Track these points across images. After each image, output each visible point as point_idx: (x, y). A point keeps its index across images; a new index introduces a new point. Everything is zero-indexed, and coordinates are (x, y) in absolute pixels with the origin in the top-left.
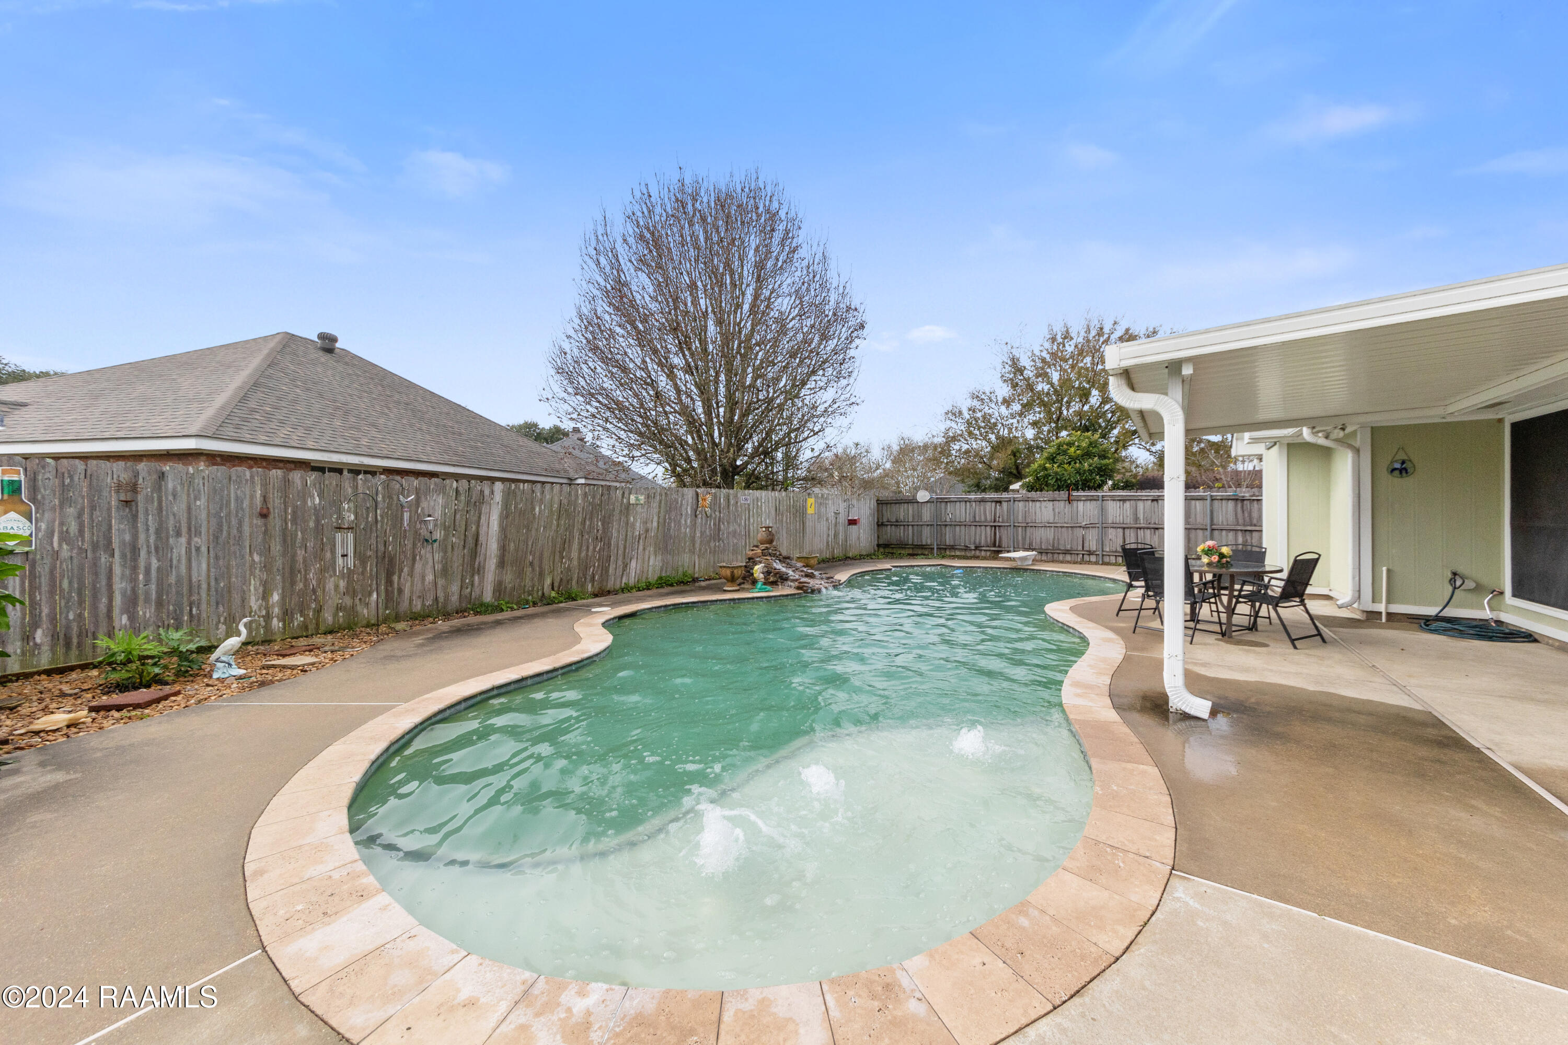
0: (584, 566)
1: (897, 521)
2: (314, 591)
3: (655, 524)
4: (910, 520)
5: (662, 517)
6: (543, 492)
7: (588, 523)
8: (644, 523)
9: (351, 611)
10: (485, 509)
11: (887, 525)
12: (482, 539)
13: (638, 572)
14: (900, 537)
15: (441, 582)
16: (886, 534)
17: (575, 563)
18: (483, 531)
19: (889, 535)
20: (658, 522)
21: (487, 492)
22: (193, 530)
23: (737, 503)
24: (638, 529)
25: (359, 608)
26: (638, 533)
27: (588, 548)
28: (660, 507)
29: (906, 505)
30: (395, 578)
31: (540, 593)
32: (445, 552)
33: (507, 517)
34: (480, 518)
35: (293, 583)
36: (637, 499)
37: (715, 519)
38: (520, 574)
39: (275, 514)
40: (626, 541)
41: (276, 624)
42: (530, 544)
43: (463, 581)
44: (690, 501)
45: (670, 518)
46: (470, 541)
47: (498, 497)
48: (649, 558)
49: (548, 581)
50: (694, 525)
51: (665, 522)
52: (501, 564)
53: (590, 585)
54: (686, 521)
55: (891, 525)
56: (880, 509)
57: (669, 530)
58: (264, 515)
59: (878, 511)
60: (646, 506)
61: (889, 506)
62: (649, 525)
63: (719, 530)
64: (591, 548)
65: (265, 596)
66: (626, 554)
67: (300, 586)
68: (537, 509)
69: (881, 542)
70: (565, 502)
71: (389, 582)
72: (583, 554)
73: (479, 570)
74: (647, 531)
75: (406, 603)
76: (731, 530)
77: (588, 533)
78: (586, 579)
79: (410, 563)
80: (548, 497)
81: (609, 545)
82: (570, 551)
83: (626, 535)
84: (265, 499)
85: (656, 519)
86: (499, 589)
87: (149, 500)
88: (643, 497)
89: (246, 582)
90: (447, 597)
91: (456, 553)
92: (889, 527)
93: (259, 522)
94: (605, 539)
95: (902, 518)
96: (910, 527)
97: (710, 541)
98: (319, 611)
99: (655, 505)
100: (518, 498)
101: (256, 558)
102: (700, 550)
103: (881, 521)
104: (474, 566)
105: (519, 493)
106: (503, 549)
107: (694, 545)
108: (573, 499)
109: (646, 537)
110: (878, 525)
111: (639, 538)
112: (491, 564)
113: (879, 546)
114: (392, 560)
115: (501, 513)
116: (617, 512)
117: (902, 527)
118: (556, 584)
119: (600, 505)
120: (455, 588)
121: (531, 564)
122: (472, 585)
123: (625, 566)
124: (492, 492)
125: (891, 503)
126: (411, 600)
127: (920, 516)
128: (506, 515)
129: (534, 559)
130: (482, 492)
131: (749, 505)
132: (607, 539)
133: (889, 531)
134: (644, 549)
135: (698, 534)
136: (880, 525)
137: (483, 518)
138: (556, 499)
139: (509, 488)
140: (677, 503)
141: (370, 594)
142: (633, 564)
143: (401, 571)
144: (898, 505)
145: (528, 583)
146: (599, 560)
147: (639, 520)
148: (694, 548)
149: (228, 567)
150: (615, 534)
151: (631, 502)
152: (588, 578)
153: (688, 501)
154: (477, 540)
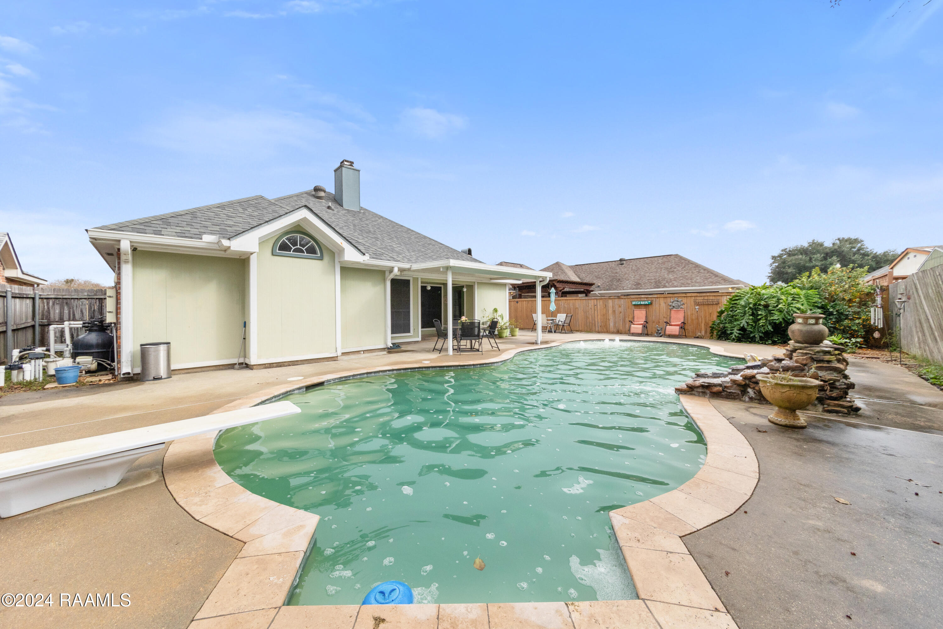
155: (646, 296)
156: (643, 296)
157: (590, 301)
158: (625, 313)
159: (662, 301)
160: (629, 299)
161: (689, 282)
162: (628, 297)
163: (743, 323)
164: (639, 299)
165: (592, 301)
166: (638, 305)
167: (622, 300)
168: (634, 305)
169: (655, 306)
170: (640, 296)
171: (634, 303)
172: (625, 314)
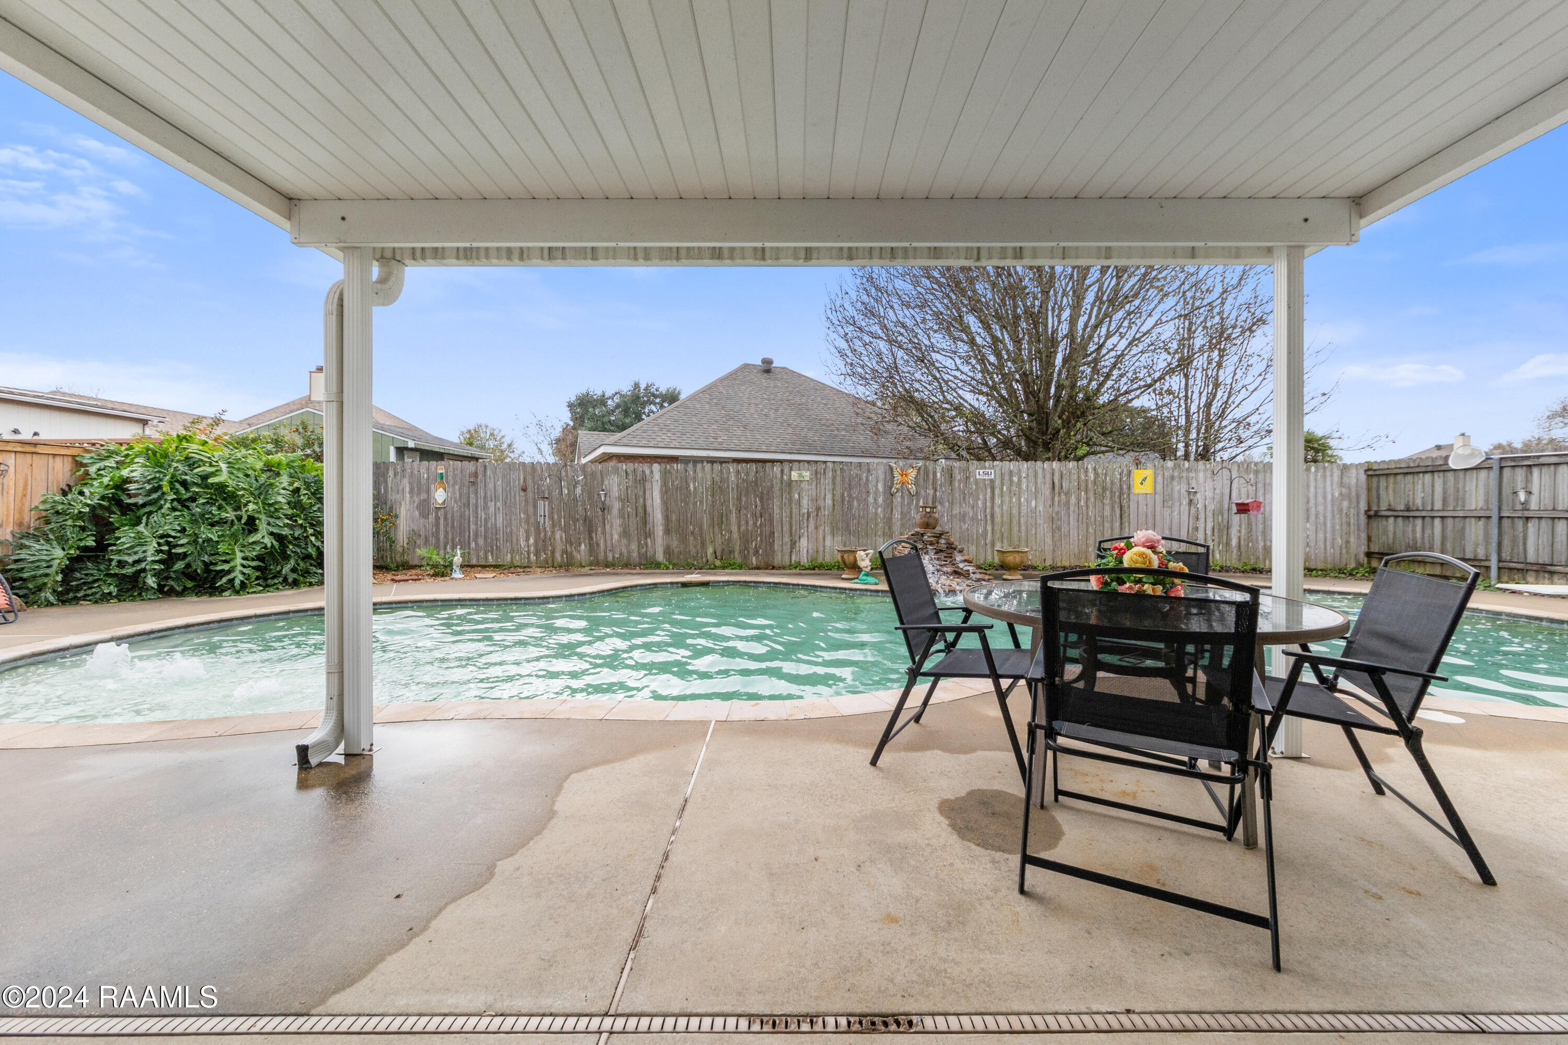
0: (745, 539)
1: (1408, 510)
2: (550, 539)
3: (829, 502)
4: (1438, 505)
6: (695, 471)
7: (744, 499)
8: (812, 500)
9: (570, 556)
10: (648, 486)
11: (1388, 517)
12: (649, 509)
13: (810, 551)
14: (1415, 539)
15: (624, 541)
16: (1385, 532)
17: (735, 536)
18: (649, 503)
19: (1391, 535)
20: (833, 500)
21: (648, 472)
22: (496, 499)
23: (968, 478)
24: (805, 506)
25: (575, 553)
26: (806, 511)
27: (747, 523)
28: (834, 484)
29: (1428, 477)
30: (594, 535)
31: (704, 559)
32: (624, 519)
33: (666, 492)
34: (645, 492)
35: (539, 533)
36: (800, 475)
37: (926, 498)
38: (684, 540)
39: (530, 489)
40: (791, 517)
41: (533, 557)
42: (689, 515)
43: (639, 543)
44: (882, 476)
45: (850, 496)
46: (640, 510)
47: (657, 476)
48: (824, 539)
49: (710, 550)
50: (889, 505)
51: (843, 501)
52: (667, 531)
53: (754, 559)
55: (1396, 517)
56: (1375, 485)
57: (850, 507)
58: (524, 490)
59: (1369, 490)
60: (814, 483)
61: (1391, 479)
62: (821, 503)
64: (751, 523)
65: (527, 539)
66: (793, 531)
67: (542, 535)
68: (692, 486)
69: (1375, 548)
70: (718, 479)
71: (591, 538)
72: (743, 528)
73: (649, 534)
74: (818, 509)
75: (602, 554)
77: (746, 509)
78: (748, 552)
79: (602, 524)
80: (700, 475)
81: (771, 520)
82: (729, 524)
83: (791, 512)
84: (525, 481)
85: (829, 497)
86: (668, 551)
87: (481, 481)
88: (808, 474)
89: (518, 530)
90: (629, 552)
91: (631, 520)
92: (1391, 520)
93: (522, 494)
94: (765, 513)
95: (1419, 502)
96: (1437, 522)
98: (553, 552)
99: (827, 481)
100: (674, 477)
101: (522, 516)
102: (901, 534)
103: (1375, 508)
104: (646, 533)
105: (674, 472)
106: (667, 519)
108: (725, 476)
109: (817, 515)
110: (1369, 517)
111: (808, 517)
112: (659, 530)
113: (1369, 555)
114: (590, 521)
115: (661, 489)
116: (776, 489)
117: (1419, 522)
118: (719, 554)
119: (756, 482)
120: (634, 547)
121: (692, 533)
122: (647, 546)
123: (793, 544)
124: (652, 472)
125: (1396, 474)
126: (605, 553)
127: (1460, 499)
128: (665, 491)
129: (694, 529)
130: (644, 472)
131: (992, 481)
132: (767, 515)
133: (1391, 528)
134: (816, 528)
135: (897, 515)
136: (1372, 516)
137: (647, 493)
138: (709, 477)
139: (666, 468)
140: (861, 479)
141: (580, 545)
142: (804, 542)
143: (597, 530)
144: (1410, 477)
145: (693, 551)
146: (761, 535)
147: (806, 498)
149: (511, 520)
150: (777, 511)
151: (793, 479)
152: (751, 551)
153: (877, 477)
154: (645, 510)
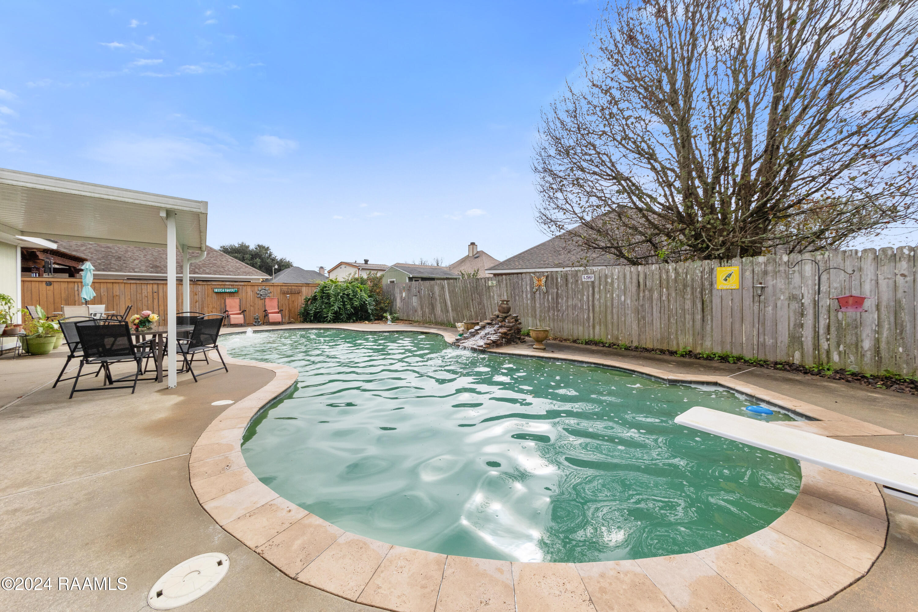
0: (476, 315)
5: (509, 293)
7: (473, 296)
12: (446, 300)
21: (444, 284)
23: (577, 281)
24: (496, 299)
26: (496, 302)
27: (476, 307)
28: (507, 287)
34: (444, 293)
36: (492, 283)
37: (552, 294)
38: (457, 314)
40: (491, 305)
42: (457, 303)
44: (529, 282)
45: (514, 293)
51: (512, 297)
54: (527, 296)
57: (515, 300)
60: (498, 287)
63: (558, 303)
68: (457, 290)
70: (464, 286)
76: (570, 303)
77: (474, 300)
81: (484, 306)
82: (470, 308)
83: (491, 302)
85: (505, 294)
88: (495, 282)
94: (482, 303)
97: (549, 311)
99: (504, 286)
100: (451, 286)
102: (540, 316)
104: (447, 310)
106: (451, 305)
107: (535, 312)
116: (484, 290)
119: (477, 287)
120: (445, 316)
121: (459, 311)
122: (448, 316)
128: (449, 293)
131: (593, 282)
138: (461, 285)
139: (448, 282)
140: (519, 284)
146: (481, 313)
147: (496, 295)
148: (536, 315)
150: (485, 301)
151: (490, 285)
153: (526, 283)
155: (232, 283)
156: (227, 283)
157: (144, 287)
158: (203, 301)
159: (249, 289)
160: (209, 287)
161: (222, 270)
162: (209, 283)
163: (336, 308)
164: (222, 286)
165: (150, 287)
166: (220, 293)
167: (200, 287)
168: (216, 293)
169: (242, 294)
170: (224, 283)
171: (216, 290)
172: (203, 304)
